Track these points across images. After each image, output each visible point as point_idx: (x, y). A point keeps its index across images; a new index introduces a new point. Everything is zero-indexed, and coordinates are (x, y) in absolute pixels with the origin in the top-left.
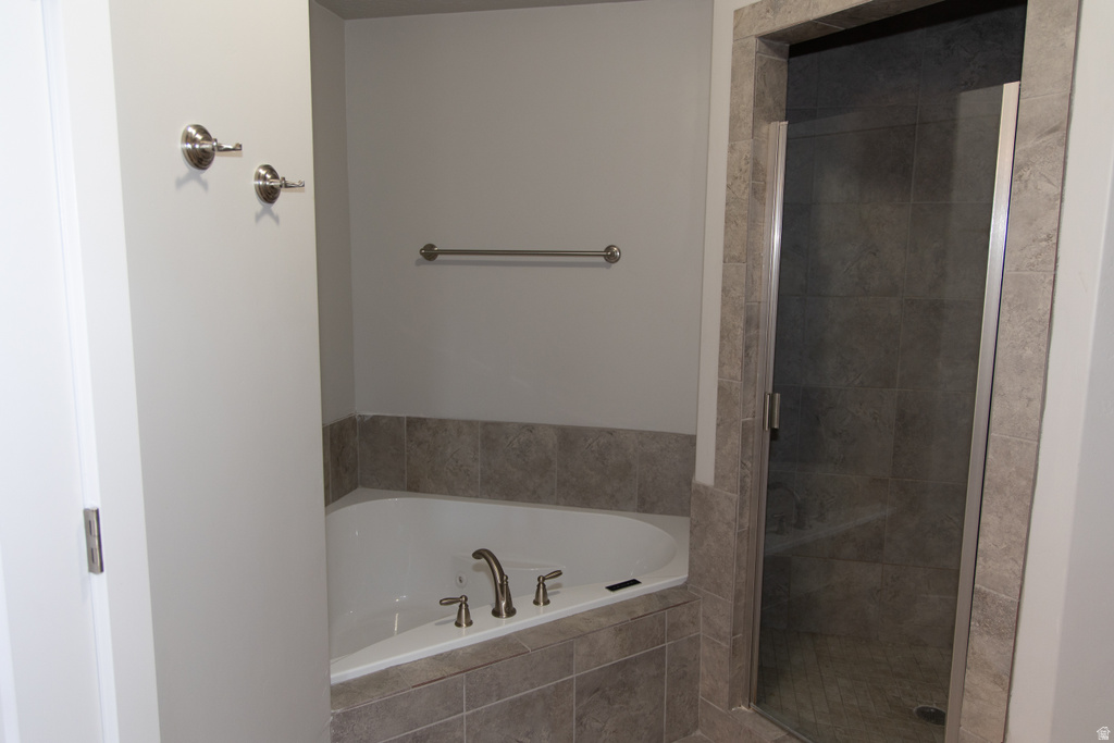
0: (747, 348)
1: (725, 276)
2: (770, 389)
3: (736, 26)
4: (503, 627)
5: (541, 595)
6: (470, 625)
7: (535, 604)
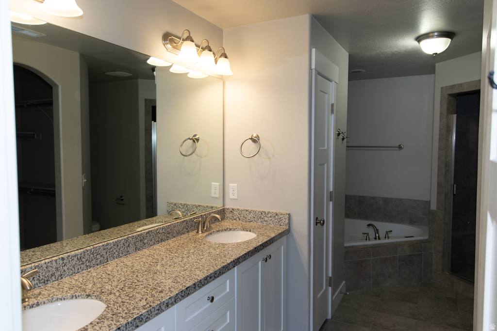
0: (446, 172)
1: (439, 154)
2: (453, 183)
3: (441, 91)
4: (378, 242)
5: (387, 236)
6: (369, 240)
7: (386, 238)
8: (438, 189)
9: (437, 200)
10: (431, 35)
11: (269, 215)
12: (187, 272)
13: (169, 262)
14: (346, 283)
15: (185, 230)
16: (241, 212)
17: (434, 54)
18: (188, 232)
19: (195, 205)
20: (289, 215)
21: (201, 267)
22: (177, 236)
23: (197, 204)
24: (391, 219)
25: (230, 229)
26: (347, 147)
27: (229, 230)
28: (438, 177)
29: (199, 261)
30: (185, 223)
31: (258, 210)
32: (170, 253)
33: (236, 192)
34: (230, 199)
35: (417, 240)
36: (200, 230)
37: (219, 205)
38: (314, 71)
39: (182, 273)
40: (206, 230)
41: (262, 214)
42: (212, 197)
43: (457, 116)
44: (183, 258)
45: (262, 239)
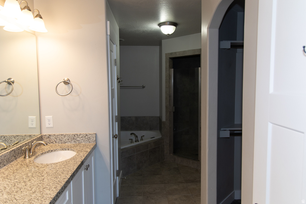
0: (169, 100)
1: (166, 90)
2: (173, 106)
3: (166, 56)
4: (137, 143)
5: (142, 139)
6: (133, 143)
7: (141, 140)
8: (166, 110)
9: (166, 115)
10: (166, 23)
11: (81, 136)
12: (38, 194)
13: (13, 189)
14: (122, 172)
15: (13, 158)
16: (56, 136)
17: (168, 34)
18: (16, 159)
19: (13, 136)
20: (96, 134)
21: (47, 186)
22: (7, 164)
23: (15, 134)
24: (140, 129)
25: (52, 151)
26: (120, 87)
27: (50, 151)
28: (166, 103)
29: (42, 182)
30: (13, 152)
31: (72, 133)
32: (9, 181)
33: (51, 122)
34: (47, 128)
35: (157, 139)
36: (27, 155)
37: (37, 134)
38: (109, 37)
39: (33, 195)
40: (32, 155)
41: (75, 136)
42: (29, 128)
43: (174, 70)
44: (25, 182)
45: (82, 154)
